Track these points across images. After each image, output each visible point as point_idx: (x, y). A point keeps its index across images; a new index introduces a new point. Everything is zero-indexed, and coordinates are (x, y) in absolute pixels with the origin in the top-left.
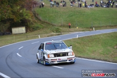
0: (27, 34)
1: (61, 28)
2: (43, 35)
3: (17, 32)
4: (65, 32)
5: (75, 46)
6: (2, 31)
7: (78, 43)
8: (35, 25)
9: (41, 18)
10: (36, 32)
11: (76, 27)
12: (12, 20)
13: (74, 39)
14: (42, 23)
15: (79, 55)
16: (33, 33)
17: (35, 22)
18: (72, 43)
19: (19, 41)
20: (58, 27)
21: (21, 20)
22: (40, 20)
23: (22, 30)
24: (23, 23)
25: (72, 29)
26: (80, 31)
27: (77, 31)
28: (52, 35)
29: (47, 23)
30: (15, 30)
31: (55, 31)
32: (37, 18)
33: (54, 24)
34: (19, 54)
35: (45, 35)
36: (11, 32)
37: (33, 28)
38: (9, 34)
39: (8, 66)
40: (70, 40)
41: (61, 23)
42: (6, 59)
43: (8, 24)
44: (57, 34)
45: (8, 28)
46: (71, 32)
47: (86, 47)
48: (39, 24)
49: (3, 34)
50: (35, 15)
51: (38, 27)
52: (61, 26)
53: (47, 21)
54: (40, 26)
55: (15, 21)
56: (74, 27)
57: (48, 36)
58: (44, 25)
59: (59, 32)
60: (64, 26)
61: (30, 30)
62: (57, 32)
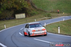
0: (26, 19)
1: (51, 14)
2: (38, 19)
3: (19, 17)
4: (55, 17)
5: (62, 27)
6: (8, 17)
7: (64, 24)
8: (32, 12)
9: (36, 6)
10: (33, 17)
11: (63, 13)
12: (16, 8)
13: (61, 22)
14: (37, 10)
15: (65, 34)
16: (31, 18)
17: (32, 10)
18: (60, 25)
19: (21, 24)
20: (49, 13)
21: (22, 9)
22: (36, 8)
23: (23, 15)
24: (23, 11)
25: (60, 14)
26: (66, 15)
27: (63, 16)
28: (45, 19)
29: (41, 10)
30: (18, 16)
31: (47, 16)
32: (33, 6)
33: (46, 11)
34: (21, 33)
35: (40, 19)
36: (15, 17)
37: (31, 14)
38: (13, 19)
39: (13, 42)
40: (58, 23)
41: (51, 10)
42: (12, 37)
43: (12, 12)
44: (49, 18)
45: (13, 15)
46: (59, 16)
47: (70, 27)
48: (35, 11)
49: (9, 19)
50: (32, 5)
51: (34, 13)
52: (51, 12)
53: (41, 9)
54: (36, 13)
55: (18, 9)
56: (61, 13)
57: (42, 20)
58: (38, 12)
59: (50, 17)
60: (53, 12)
61: (29, 16)
62: (48, 17)
